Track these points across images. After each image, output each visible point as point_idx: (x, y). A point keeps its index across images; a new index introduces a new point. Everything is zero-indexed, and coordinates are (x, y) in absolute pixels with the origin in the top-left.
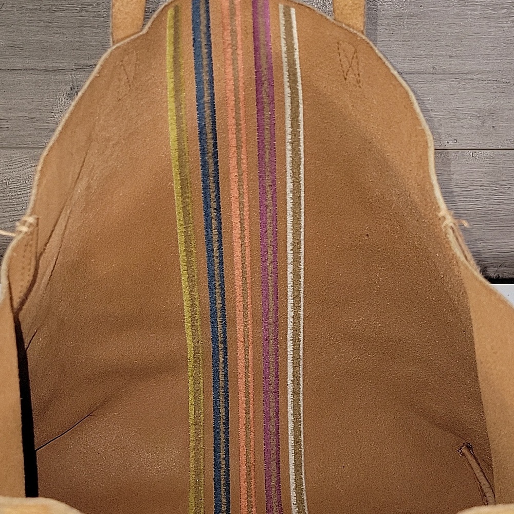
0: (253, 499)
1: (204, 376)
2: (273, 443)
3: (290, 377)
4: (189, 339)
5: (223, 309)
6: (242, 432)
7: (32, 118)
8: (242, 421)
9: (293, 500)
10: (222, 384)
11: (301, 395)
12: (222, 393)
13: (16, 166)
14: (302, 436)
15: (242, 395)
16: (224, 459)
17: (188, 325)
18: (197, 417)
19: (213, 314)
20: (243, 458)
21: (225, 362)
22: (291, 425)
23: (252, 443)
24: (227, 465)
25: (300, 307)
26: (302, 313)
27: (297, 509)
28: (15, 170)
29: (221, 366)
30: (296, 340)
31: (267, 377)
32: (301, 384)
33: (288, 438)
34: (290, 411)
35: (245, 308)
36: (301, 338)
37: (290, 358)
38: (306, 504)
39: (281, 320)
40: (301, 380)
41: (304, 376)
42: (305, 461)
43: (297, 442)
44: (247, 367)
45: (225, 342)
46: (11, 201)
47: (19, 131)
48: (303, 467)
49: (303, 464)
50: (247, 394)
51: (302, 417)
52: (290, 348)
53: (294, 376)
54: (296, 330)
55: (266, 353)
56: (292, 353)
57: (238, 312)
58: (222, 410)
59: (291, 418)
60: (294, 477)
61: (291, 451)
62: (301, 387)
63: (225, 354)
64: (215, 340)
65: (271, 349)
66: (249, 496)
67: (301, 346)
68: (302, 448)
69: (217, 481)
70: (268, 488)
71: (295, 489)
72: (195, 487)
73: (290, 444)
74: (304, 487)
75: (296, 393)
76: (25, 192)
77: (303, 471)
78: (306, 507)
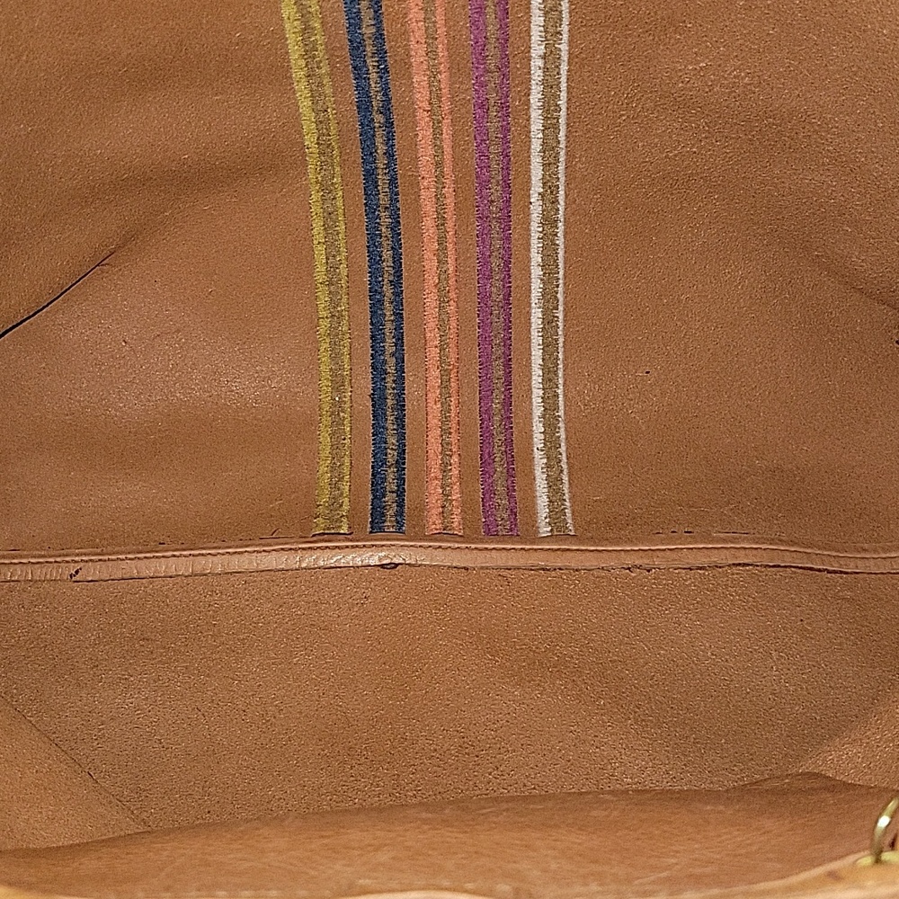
0: (454, 438)
1: (345, 183)
2: (498, 323)
3: (536, 188)
4: (305, 105)
5: (379, 36)
6: (431, 301)
8: (431, 279)
9: (538, 439)
10: (384, 200)
11: (560, 224)
12: (385, 219)
14: (561, 308)
15: (429, 224)
16: (393, 355)
17: (298, 73)
18: (332, 269)
19: (356, 47)
20: (433, 353)
21: (390, 155)
22: (536, 287)
23: (453, 324)
24: (400, 370)
25: (560, 33)
26: (564, 47)
27: (545, 461)
29: (381, 162)
30: (549, 108)
31: (484, 184)
32: (562, 203)
33: (529, 313)
34: (536, 258)
35: (431, 37)
36: (563, 103)
37: (536, 145)
38: (563, 449)
39: (515, 64)
40: (562, 193)
41: (567, 185)
42: (565, 359)
43: (549, 321)
44: (439, 165)
45: (386, 110)
48: (560, 373)
49: (561, 366)
50: (441, 221)
51: (561, 272)
52: (536, 125)
53: (544, 184)
54: (550, 86)
55: (482, 137)
56: (541, 135)
57: (413, 44)
58: (387, 254)
59: (536, 272)
60: (541, 392)
61: (536, 339)
62: (561, 208)
63: (390, 138)
64: (364, 106)
65: (493, 125)
66: (446, 432)
67: (562, 121)
68: (560, 333)
69: (378, 400)
70: (486, 415)
71: (544, 416)
72: (332, 413)
73: (534, 326)
74: (561, 413)
75: (549, 221)
77: (561, 381)
78: (564, 455)
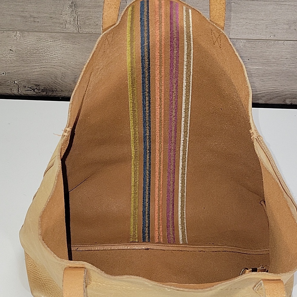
0: (161, 222)
1: (139, 164)
2: (171, 196)
3: (181, 167)
4: (133, 149)
5: (150, 136)
6: (157, 190)
7: (51, 17)
8: (157, 185)
9: (180, 223)
10: (148, 168)
11: (185, 175)
12: (148, 172)
13: (43, 41)
14: (185, 193)
15: (157, 173)
16: (147, 202)
17: (132, 142)
18: (135, 183)
19: (145, 137)
20: (157, 202)
21: (150, 159)
22: (180, 188)
23: (161, 195)
24: (149, 205)
25: (187, 136)
26: (188, 139)
27: (181, 227)
28: (42, 43)
29: (148, 160)
30: (184, 151)
31: (169, 166)
32: (186, 170)
33: (178, 194)
34: (180, 182)
35: (160, 136)
36: (187, 150)
37: (181, 158)
38: (185, 225)
39: (178, 142)
40: (186, 168)
41: (187, 166)
42: (186, 204)
43: (183, 196)
44: (160, 161)
45: (150, 150)
46: (40, 58)
47: (44, 23)
48: (185, 208)
49: (185, 206)
50: (160, 174)
51: (186, 185)
52: (181, 154)
53: (182, 166)
54: (184, 146)
55: (170, 156)
56: (182, 156)
57: (156, 137)
58: (148, 180)
59: (180, 185)
60: (180, 212)
61: (180, 200)
62: (186, 171)
63: (150, 155)
64: (145, 149)
65: (172, 154)
66: (159, 220)
67: (187, 153)
68: (185, 198)
69: (144, 212)
70: (168, 216)
71: (181, 217)
72: (134, 215)
73: (179, 197)
74: (185, 217)
75: (183, 174)
76: (47, 54)
77: (185, 209)
78: (185, 226)
